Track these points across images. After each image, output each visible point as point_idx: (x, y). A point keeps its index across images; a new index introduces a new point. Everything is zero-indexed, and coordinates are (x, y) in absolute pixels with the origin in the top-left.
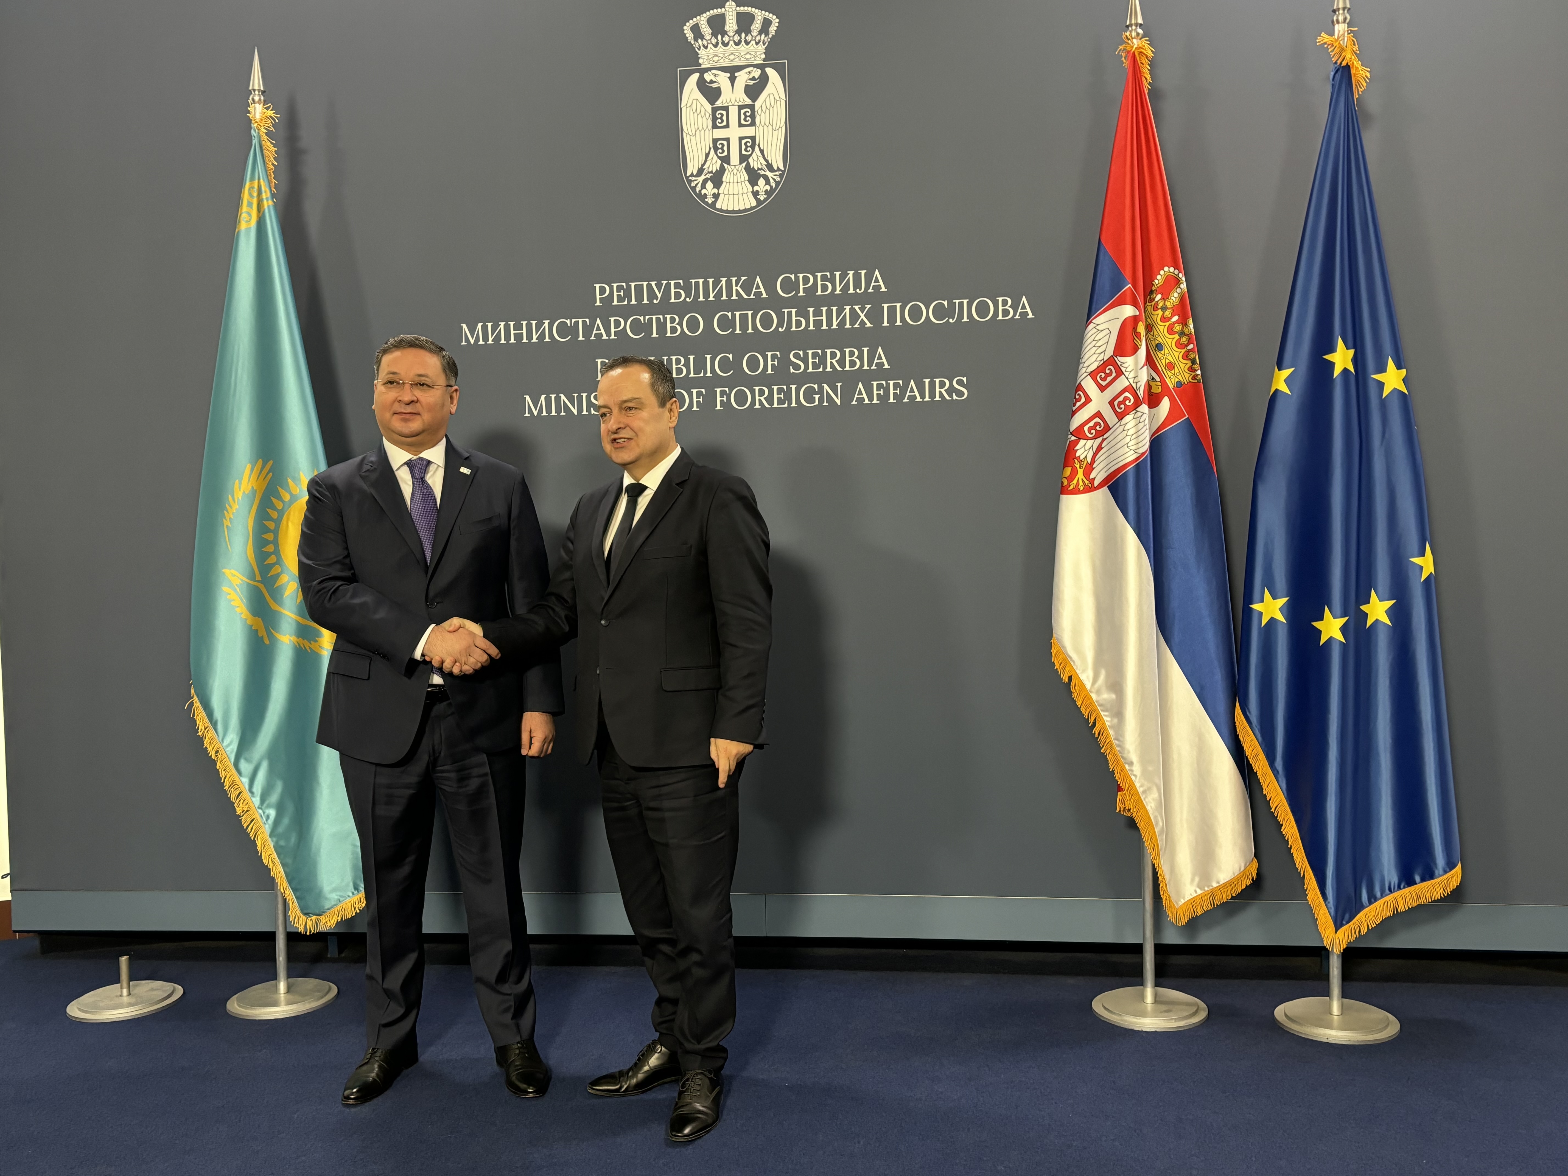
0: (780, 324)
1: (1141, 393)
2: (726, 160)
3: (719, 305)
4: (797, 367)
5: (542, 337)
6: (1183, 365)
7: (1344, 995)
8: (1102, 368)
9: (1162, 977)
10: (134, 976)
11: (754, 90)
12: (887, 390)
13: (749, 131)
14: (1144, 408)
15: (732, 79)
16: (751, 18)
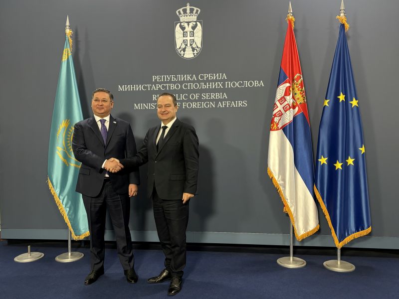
0: (200, 87)
1: (291, 105)
2: (187, 45)
3: (184, 82)
4: (204, 98)
5: (139, 89)
6: (302, 98)
7: (341, 259)
8: (281, 99)
9: (295, 254)
10: (32, 251)
11: (194, 28)
12: (226, 104)
13: (192, 38)
14: (292, 109)
15: (188, 25)
16: (193, 9)
